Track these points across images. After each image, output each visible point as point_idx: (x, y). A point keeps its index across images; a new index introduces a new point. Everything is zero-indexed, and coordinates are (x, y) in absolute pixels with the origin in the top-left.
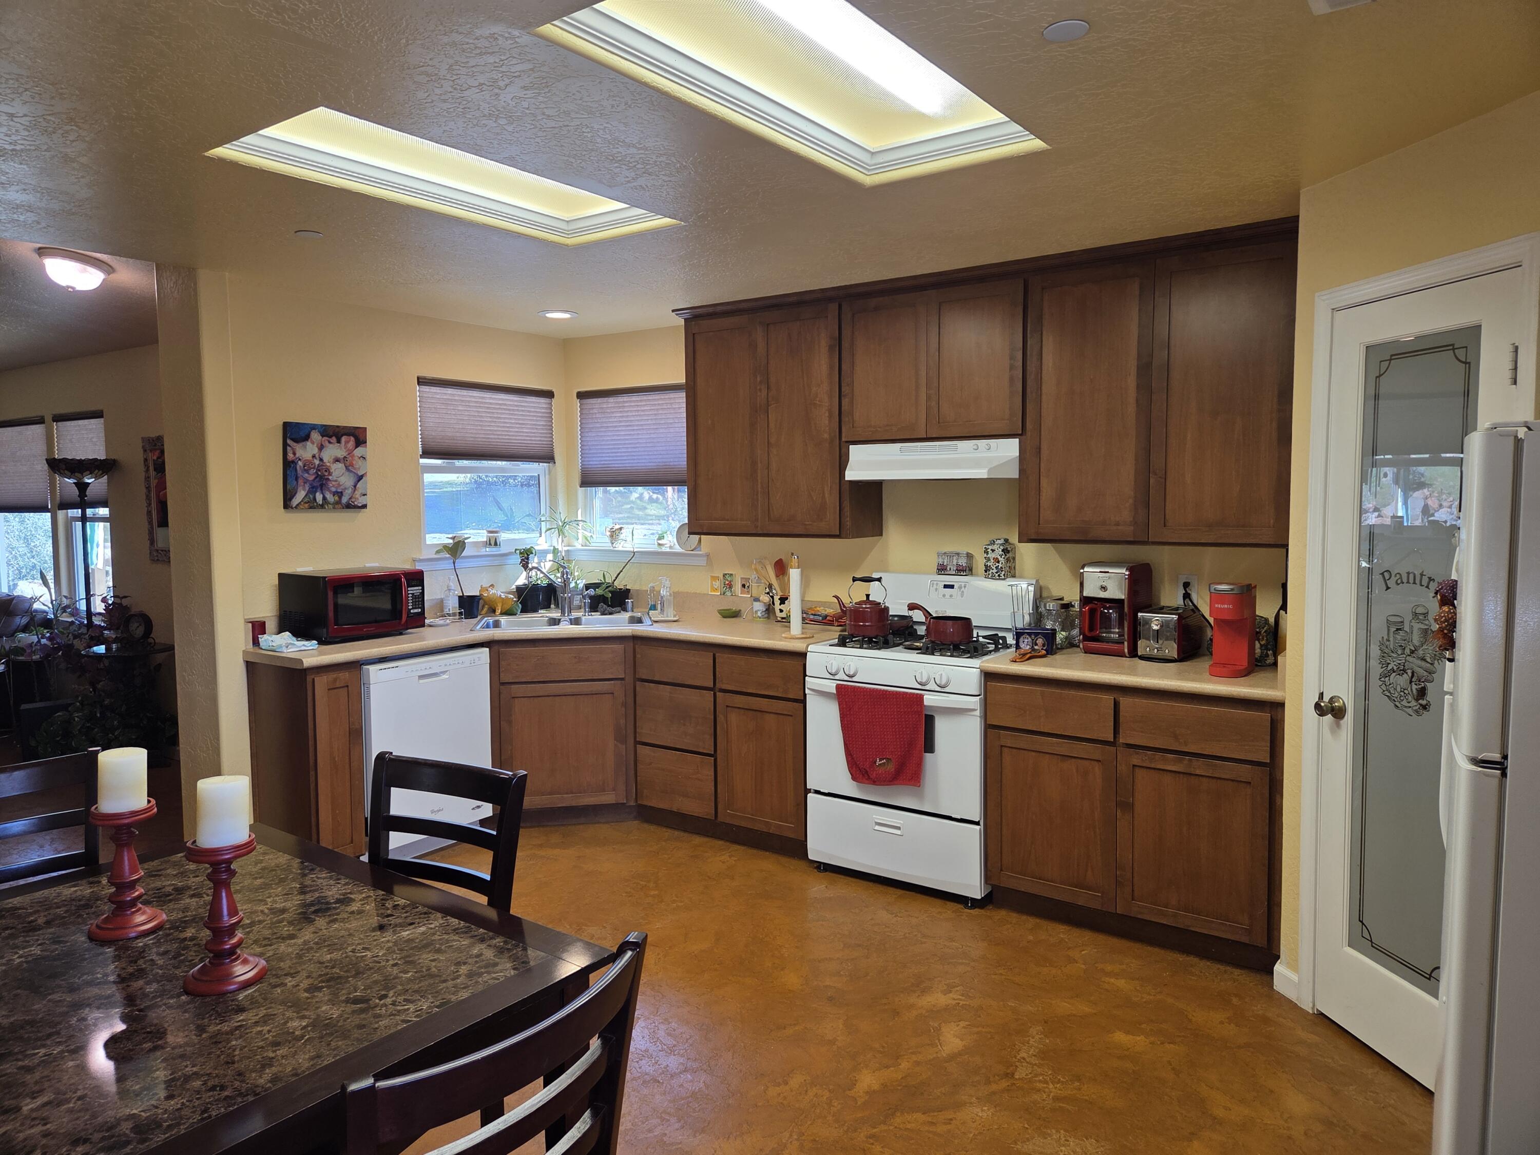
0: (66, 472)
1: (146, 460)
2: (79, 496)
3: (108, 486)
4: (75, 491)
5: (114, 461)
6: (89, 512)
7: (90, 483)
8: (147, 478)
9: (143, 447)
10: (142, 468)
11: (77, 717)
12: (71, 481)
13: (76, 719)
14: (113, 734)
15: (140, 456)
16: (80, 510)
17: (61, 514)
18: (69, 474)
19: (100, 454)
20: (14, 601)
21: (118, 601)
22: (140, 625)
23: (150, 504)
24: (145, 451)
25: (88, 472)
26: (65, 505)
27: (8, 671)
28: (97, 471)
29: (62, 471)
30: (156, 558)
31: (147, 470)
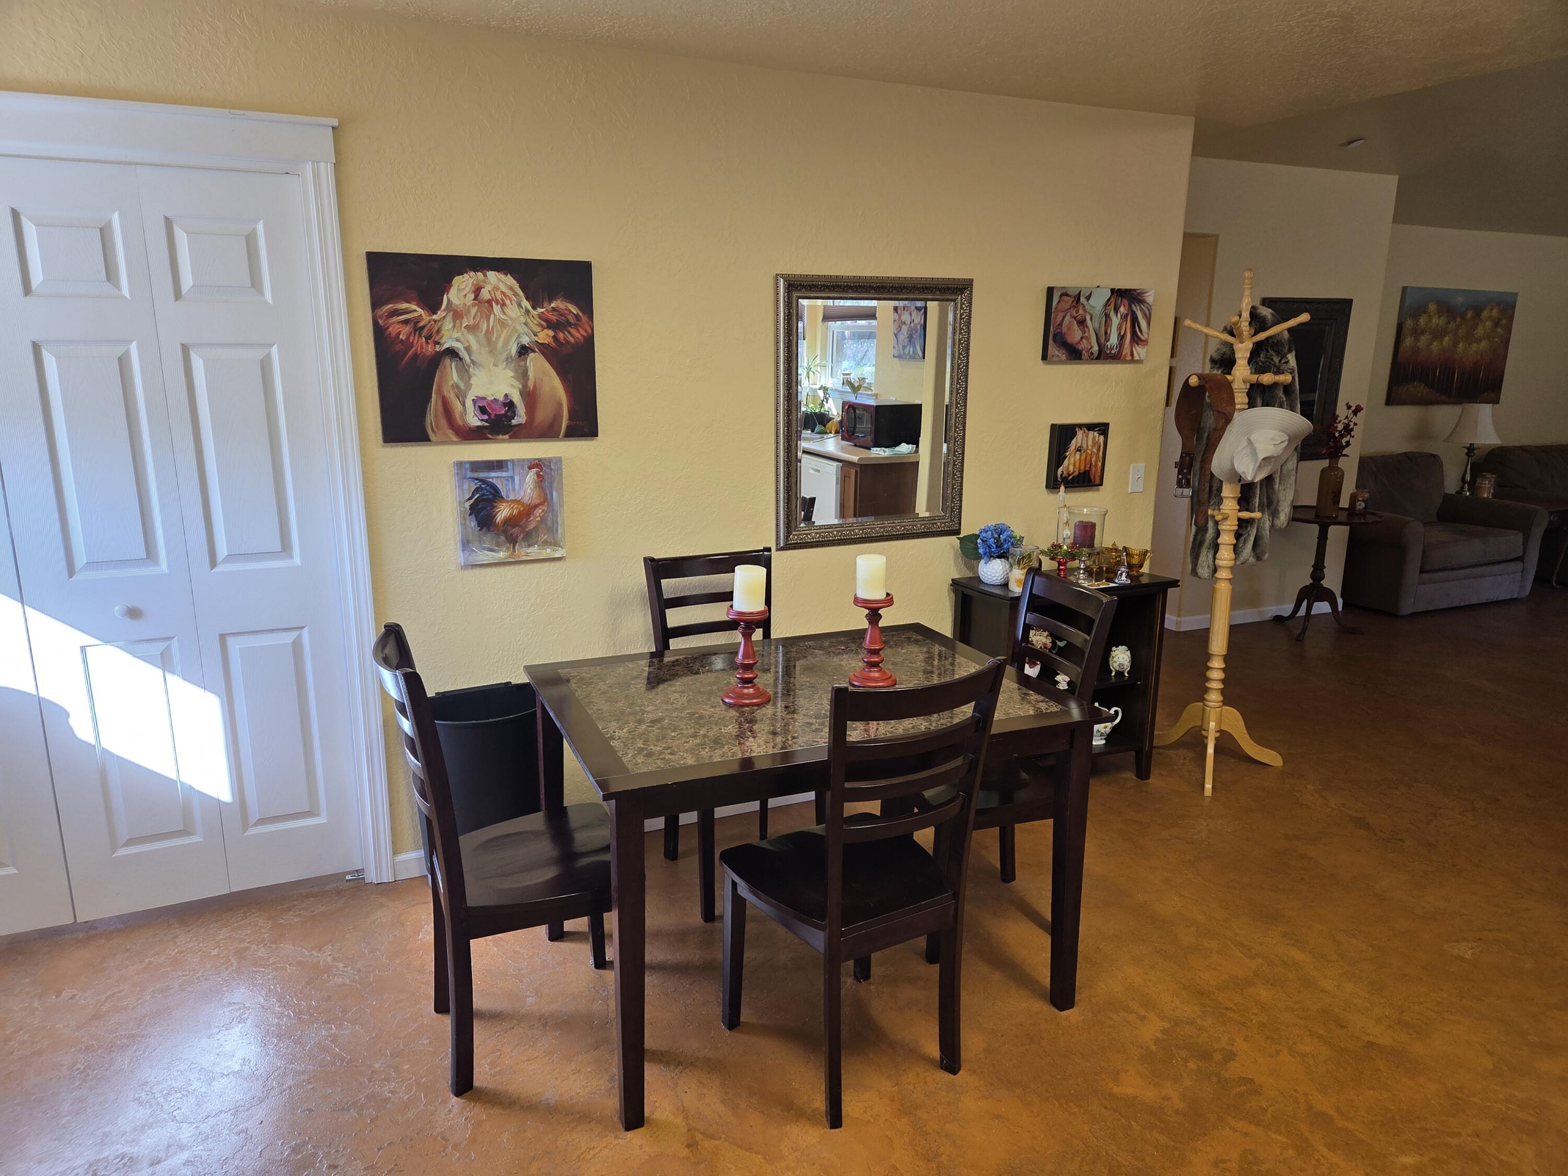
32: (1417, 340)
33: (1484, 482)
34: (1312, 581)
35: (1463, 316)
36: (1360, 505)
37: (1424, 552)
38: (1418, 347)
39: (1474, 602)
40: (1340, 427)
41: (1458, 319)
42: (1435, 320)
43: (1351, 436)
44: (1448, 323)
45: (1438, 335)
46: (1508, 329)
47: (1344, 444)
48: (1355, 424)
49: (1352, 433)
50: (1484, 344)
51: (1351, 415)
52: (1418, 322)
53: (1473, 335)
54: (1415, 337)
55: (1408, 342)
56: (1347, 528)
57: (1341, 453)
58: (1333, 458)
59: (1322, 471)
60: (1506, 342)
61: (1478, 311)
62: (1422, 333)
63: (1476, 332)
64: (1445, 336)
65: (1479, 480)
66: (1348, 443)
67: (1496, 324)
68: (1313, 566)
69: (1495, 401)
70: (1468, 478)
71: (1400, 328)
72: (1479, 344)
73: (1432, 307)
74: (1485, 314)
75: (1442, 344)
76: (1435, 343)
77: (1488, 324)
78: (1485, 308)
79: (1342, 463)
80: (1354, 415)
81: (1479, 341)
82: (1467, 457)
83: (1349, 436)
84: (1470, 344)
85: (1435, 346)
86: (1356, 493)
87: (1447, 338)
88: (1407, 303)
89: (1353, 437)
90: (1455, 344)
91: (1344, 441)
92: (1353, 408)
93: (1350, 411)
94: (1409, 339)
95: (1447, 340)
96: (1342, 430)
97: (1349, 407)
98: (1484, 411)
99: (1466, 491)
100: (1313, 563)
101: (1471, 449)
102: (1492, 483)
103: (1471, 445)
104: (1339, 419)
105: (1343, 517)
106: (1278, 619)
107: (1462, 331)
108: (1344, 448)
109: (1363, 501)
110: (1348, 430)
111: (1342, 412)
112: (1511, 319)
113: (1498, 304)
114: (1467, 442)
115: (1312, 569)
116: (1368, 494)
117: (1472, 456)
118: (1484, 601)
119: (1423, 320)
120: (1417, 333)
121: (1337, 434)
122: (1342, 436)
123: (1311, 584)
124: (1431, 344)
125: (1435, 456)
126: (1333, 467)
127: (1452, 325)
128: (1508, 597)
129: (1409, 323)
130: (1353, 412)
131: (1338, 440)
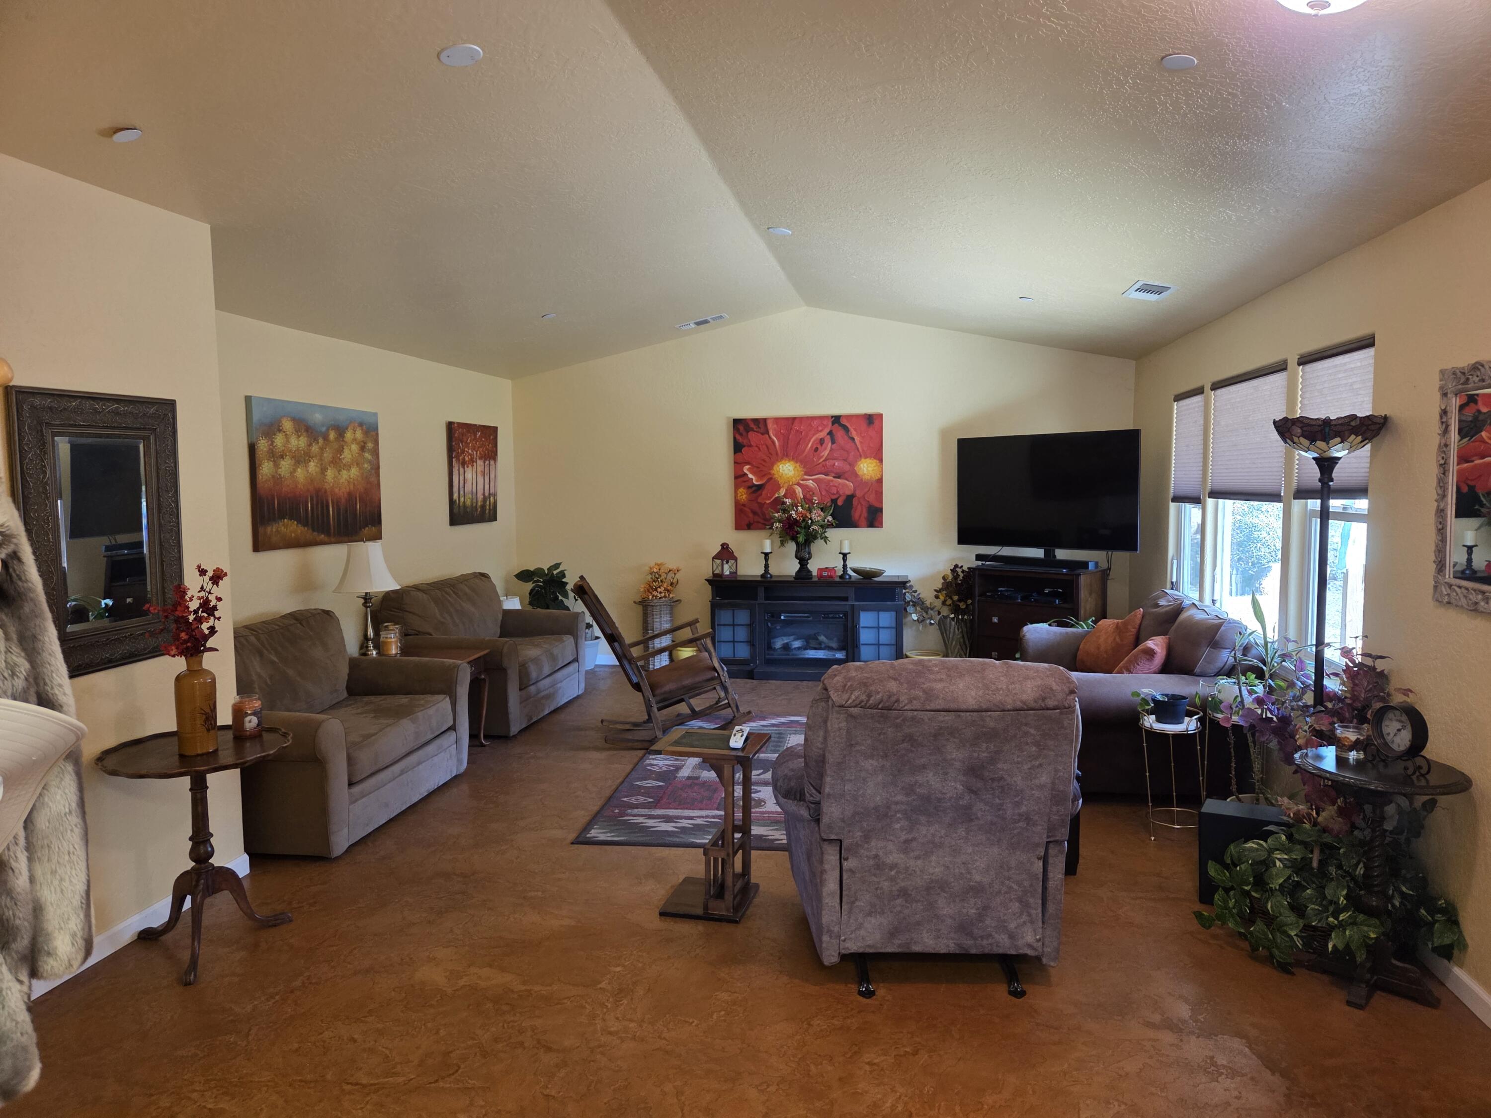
0: (1302, 439)
1: (1444, 412)
2: (1320, 480)
3: (1371, 461)
4: (1314, 472)
5: (1386, 418)
6: (1335, 504)
7: (1339, 459)
8: (1444, 447)
9: (1441, 388)
10: (1435, 427)
11: (1279, 860)
12: (1310, 455)
13: (1278, 863)
14: (1337, 919)
15: (1435, 404)
16: (1319, 501)
17: (1297, 505)
18: (1306, 442)
19: (1364, 410)
20: (1222, 628)
21: (1369, 662)
22: (1404, 727)
23: (1443, 496)
24: (1445, 395)
25: (1338, 439)
26: (1302, 493)
27: (1202, 733)
28: (1353, 437)
29: (1296, 439)
30: (1446, 599)
31: (1446, 431)
32: (277, 465)
33: (389, 636)
34: (194, 864)
35: (326, 438)
36: (250, 722)
37: (349, 758)
38: (280, 475)
39: (415, 799)
40: (194, 605)
41: (321, 441)
42: (294, 442)
43: (215, 617)
44: (310, 445)
45: (301, 459)
46: (376, 453)
47: (207, 632)
48: (219, 599)
49: (217, 614)
50: (354, 471)
51: (209, 586)
52: (273, 442)
53: (340, 459)
54: (274, 462)
55: (266, 469)
56: (238, 771)
57: (204, 646)
58: (192, 655)
59: (178, 679)
60: (377, 468)
61: (341, 431)
62: (282, 457)
63: (343, 456)
64: (310, 461)
65: (383, 634)
66: (212, 630)
67: (363, 448)
68: (190, 839)
69: (378, 537)
70: (371, 633)
71: (252, 449)
72: (349, 470)
73: (287, 425)
74: (349, 435)
75: (307, 471)
76: (299, 470)
77: (355, 447)
78: (347, 429)
79: (208, 661)
80: (213, 584)
81: (348, 467)
82: (364, 608)
83: (212, 618)
84: (339, 471)
85: (300, 473)
86: (240, 702)
87: (312, 464)
88: (256, 417)
89: (219, 619)
90: (323, 470)
91: (205, 627)
92: (210, 573)
93: (207, 578)
94: (266, 464)
95: (313, 467)
96: (198, 609)
97: (203, 572)
98: (373, 551)
99: (370, 650)
100: (190, 834)
101: (367, 598)
102: (397, 635)
103: (366, 593)
104: (189, 594)
105: (227, 755)
106: (147, 936)
107: (328, 455)
108: (206, 638)
109: (254, 714)
110: (208, 608)
111: (192, 582)
112: (376, 442)
113: (361, 425)
114: (363, 591)
115: (191, 843)
116: (260, 702)
117: (369, 607)
118: (426, 794)
119: (279, 440)
120: (276, 456)
121: (191, 618)
122: (199, 620)
123: (192, 868)
124: (295, 470)
125: (328, 613)
126: (194, 671)
127: (315, 448)
128: (449, 778)
129: (263, 445)
130: (211, 579)
131: (193, 627)
